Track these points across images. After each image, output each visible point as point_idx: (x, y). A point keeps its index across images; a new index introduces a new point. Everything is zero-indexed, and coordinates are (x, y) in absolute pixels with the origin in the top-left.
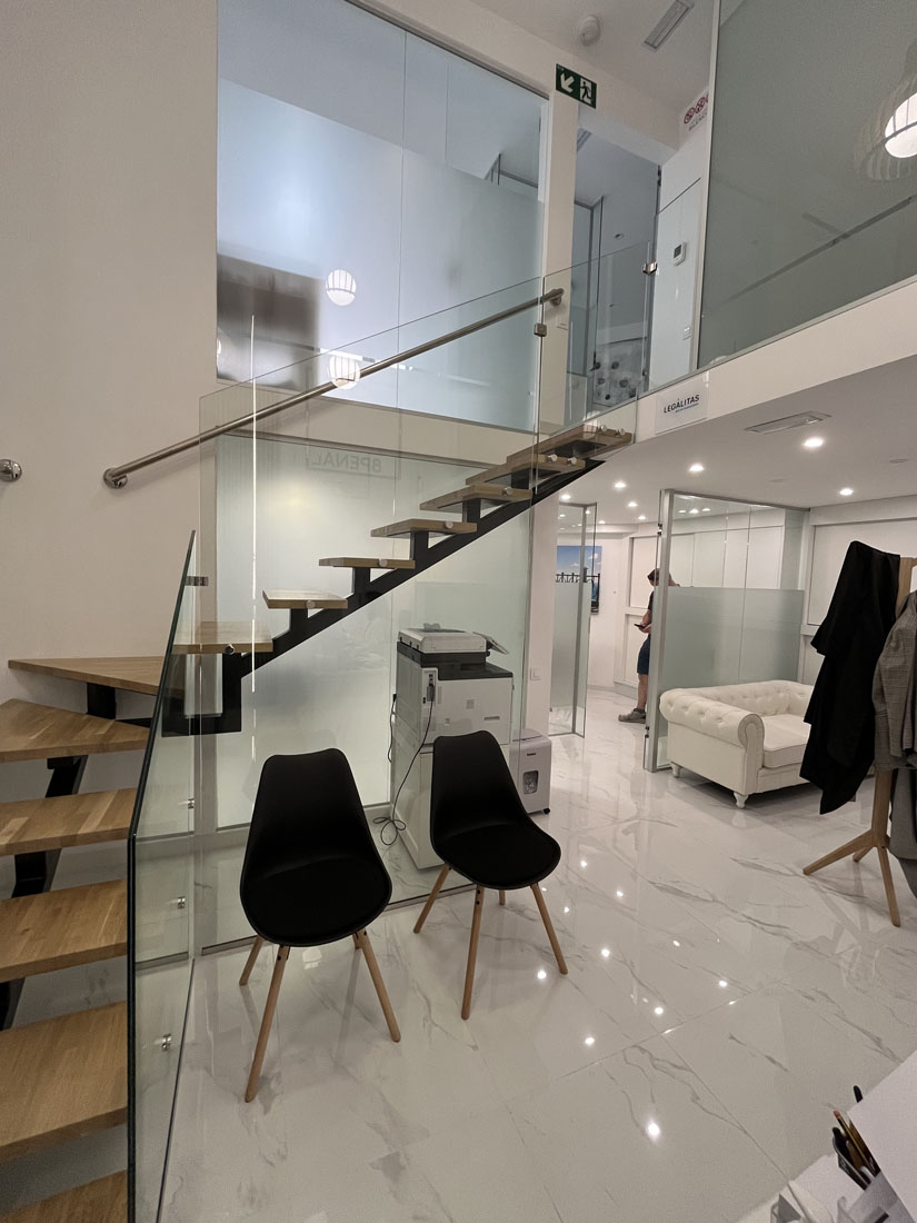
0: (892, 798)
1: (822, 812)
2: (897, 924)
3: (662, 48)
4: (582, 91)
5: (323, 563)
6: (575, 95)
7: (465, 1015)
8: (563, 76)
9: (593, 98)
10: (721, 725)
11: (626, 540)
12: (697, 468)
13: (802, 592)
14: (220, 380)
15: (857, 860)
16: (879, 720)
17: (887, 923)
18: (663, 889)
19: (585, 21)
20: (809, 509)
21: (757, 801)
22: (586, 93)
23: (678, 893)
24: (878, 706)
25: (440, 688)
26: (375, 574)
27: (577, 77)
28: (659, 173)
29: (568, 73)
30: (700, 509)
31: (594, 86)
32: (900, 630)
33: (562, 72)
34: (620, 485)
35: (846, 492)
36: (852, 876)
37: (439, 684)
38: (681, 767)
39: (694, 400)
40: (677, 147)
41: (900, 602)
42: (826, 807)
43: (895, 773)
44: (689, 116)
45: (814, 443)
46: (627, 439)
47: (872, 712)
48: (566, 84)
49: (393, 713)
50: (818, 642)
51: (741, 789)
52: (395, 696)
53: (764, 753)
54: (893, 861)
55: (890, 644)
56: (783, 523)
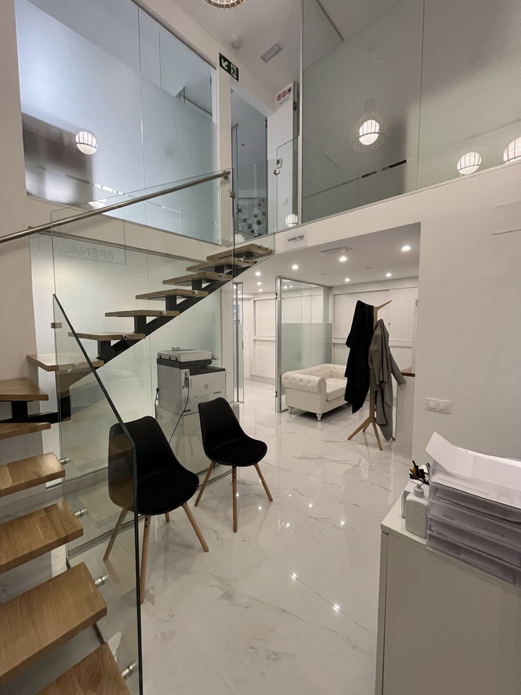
0: (376, 403)
1: (353, 413)
2: (381, 450)
3: (269, 62)
4: (232, 71)
5: (108, 315)
6: (229, 71)
7: (235, 530)
8: (222, 60)
9: (237, 75)
10: (309, 385)
11: (252, 301)
12: (295, 267)
13: (331, 324)
14: (29, 196)
15: (364, 431)
16: (371, 372)
17: (378, 450)
18: (300, 458)
19: (234, 37)
20: (332, 287)
21: (326, 416)
22: (234, 72)
23: (306, 458)
24: (371, 366)
25: (191, 380)
26: (149, 319)
27: (229, 63)
28: (266, 121)
29: (226, 60)
30: (288, 286)
31: (237, 69)
32: (377, 336)
33: (221, 57)
34: (258, 274)
35: (347, 280)
36: (363, 437)
37: (190, 377)
38: (293, 408)
39: (302, 237)
40: (274, 111)
41: (375, 324)
42: (354, 411)
43: (376, 392)
44: (279, 97)
45: (343, 259)
46: (269, 252)
47: (368, 368)
48: (225, 64)
49: (156, 399)
50: (348, 344)
51: (319, 412)
52: (158, 390)
53: (327, 394)
54: (378, 427)
55: (373, 341)
56: (322, 293)
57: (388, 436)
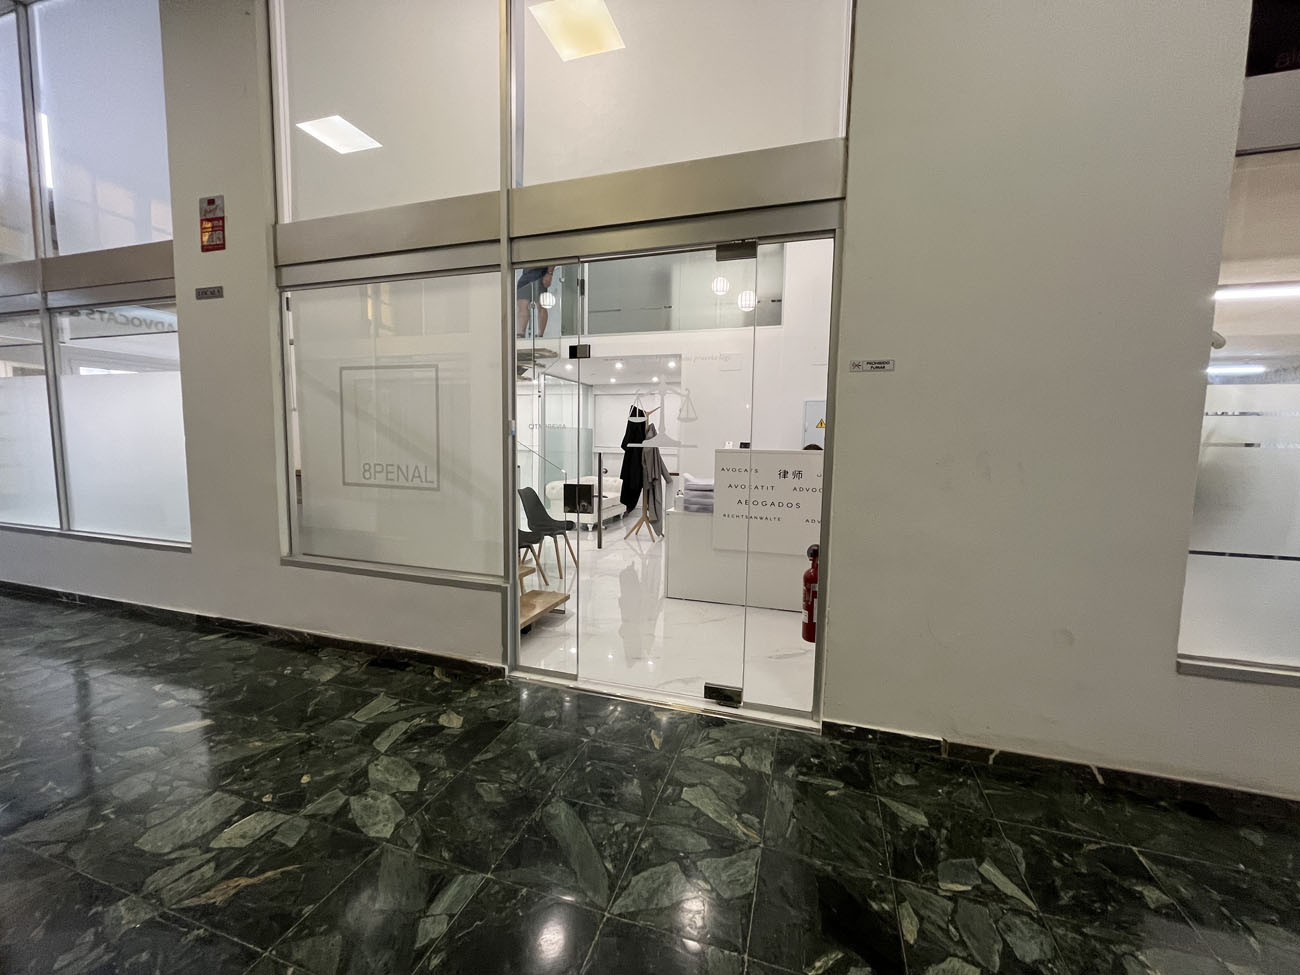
0: (648, 501)
2: (653, 544)
13: (592, 430)
15: (637, 533)
16: (644, 471)
41: (647, 427)
47: (642, 468)
54: (651, 524)
57: (659, 532)
